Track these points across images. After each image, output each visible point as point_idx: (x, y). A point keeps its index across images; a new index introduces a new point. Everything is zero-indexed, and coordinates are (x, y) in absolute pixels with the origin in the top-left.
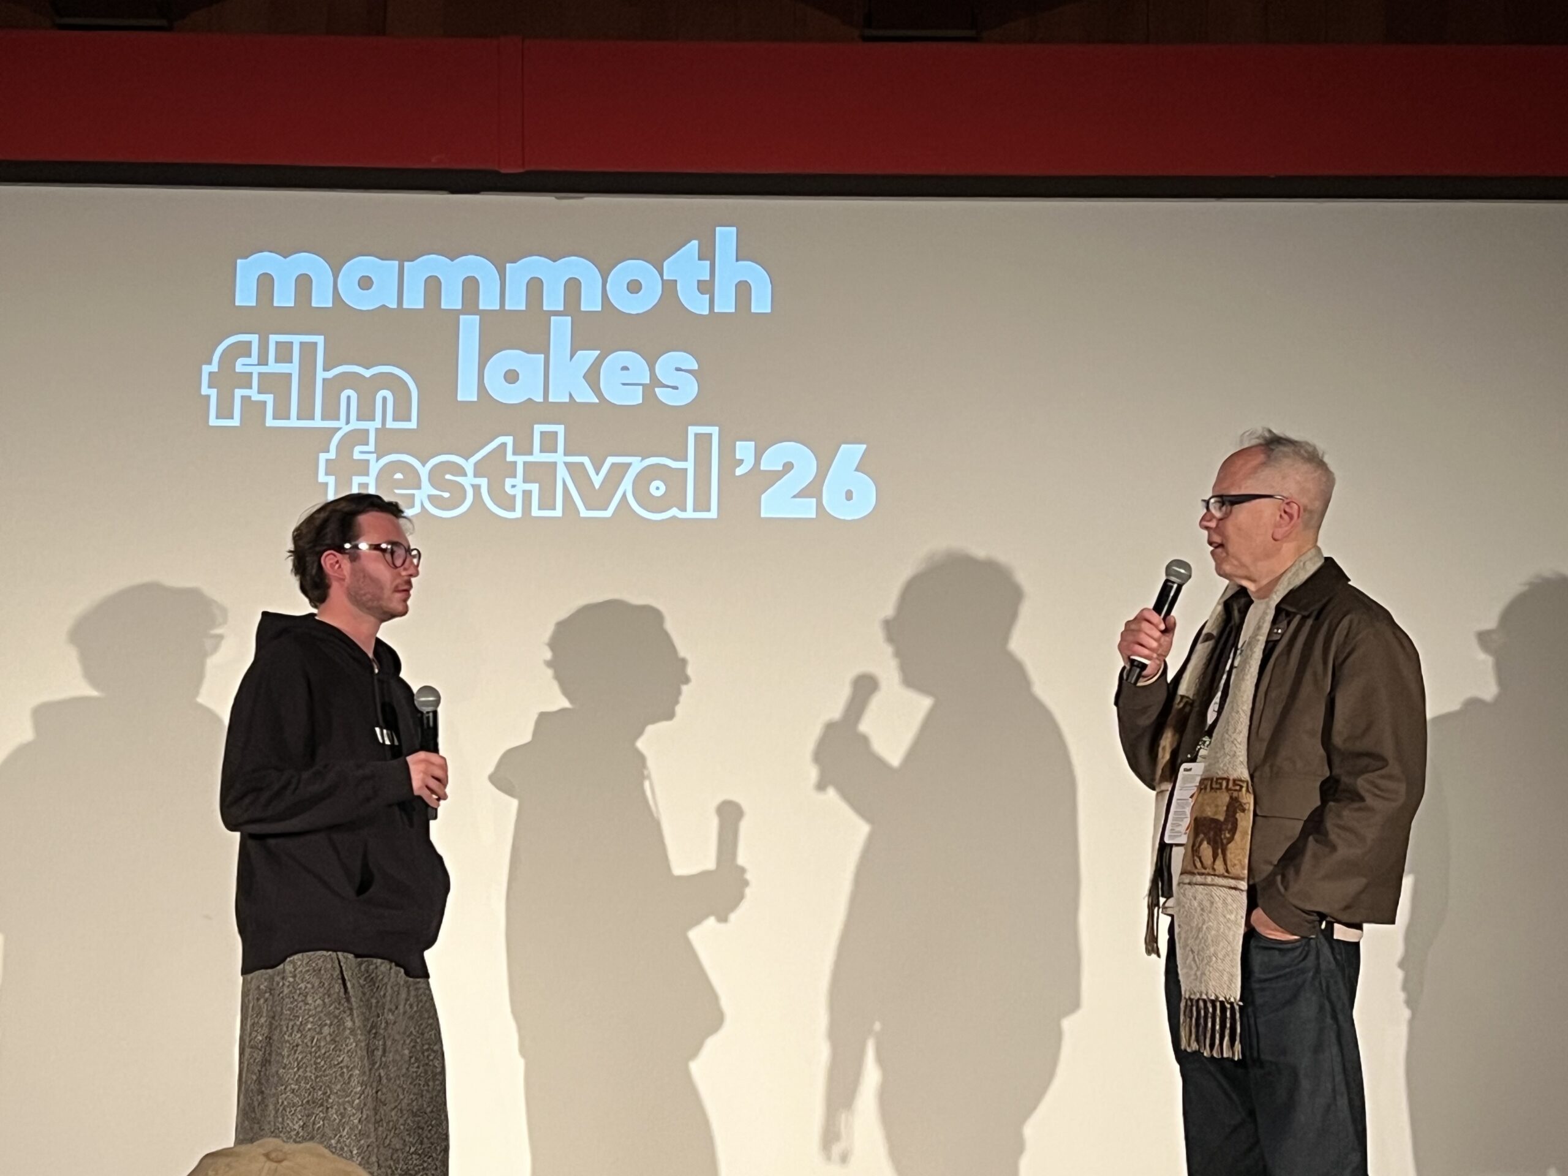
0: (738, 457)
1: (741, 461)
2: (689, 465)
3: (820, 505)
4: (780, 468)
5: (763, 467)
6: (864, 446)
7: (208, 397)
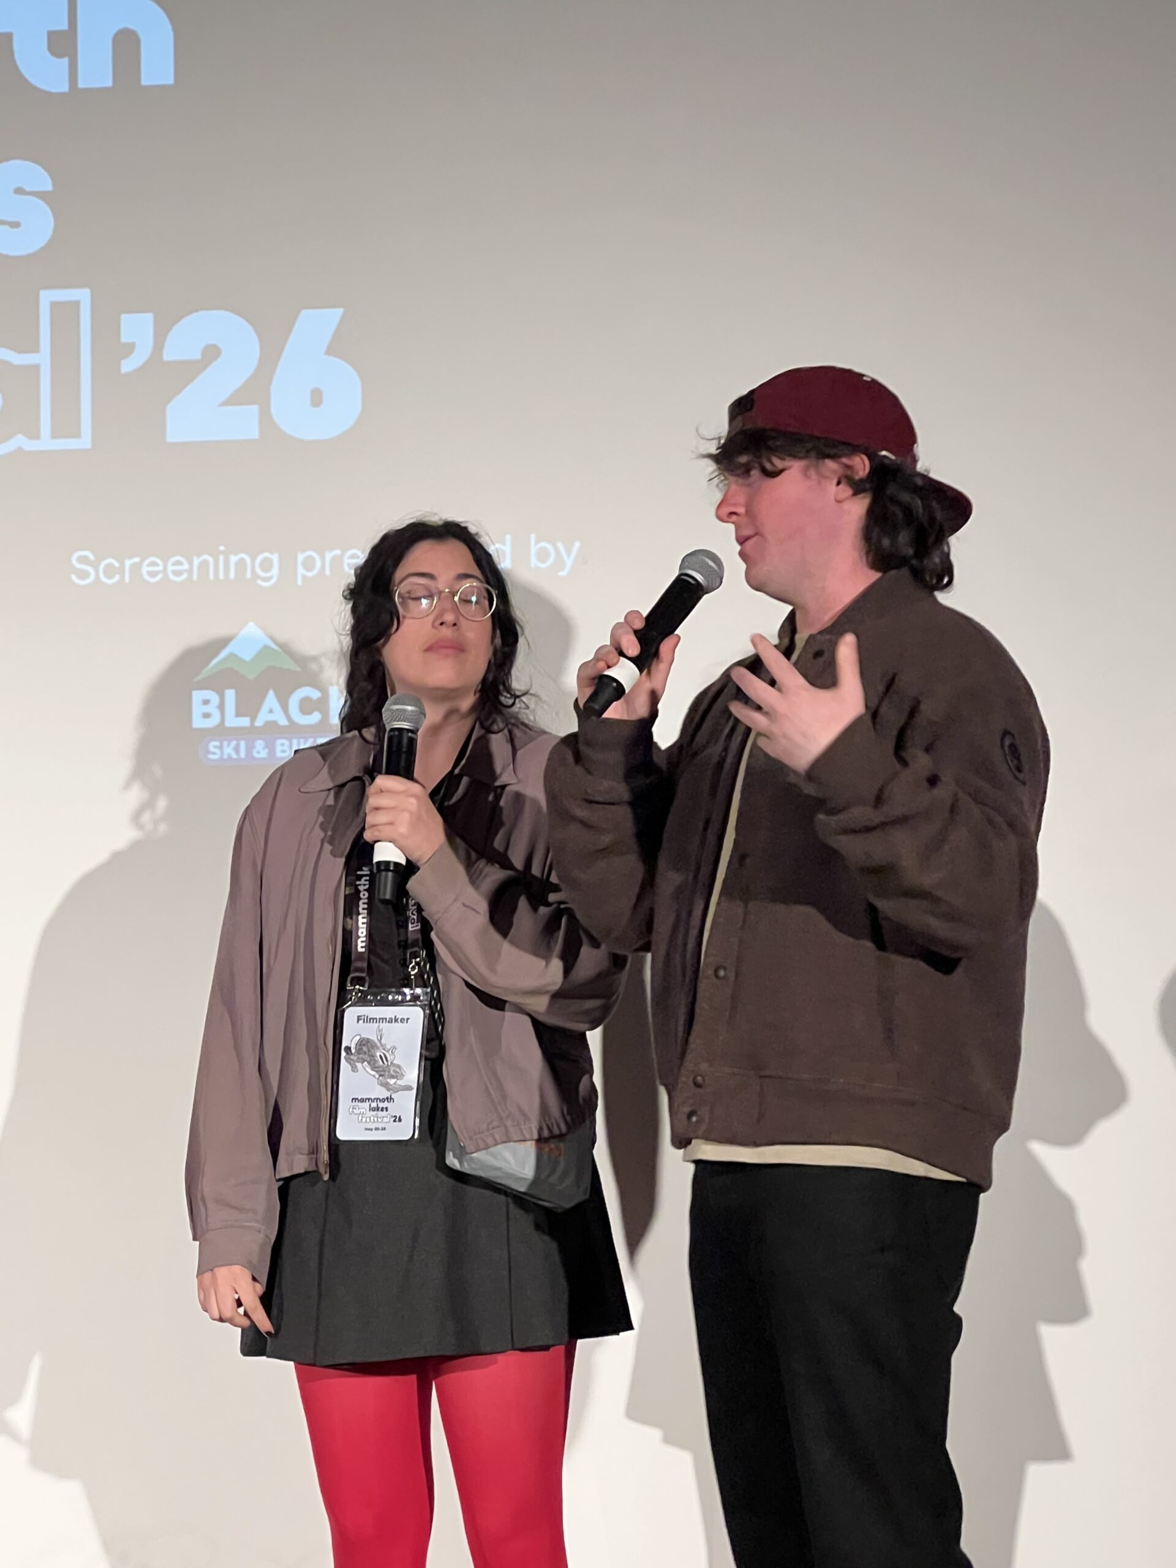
0: (124, 339)
1: (130, 348)
2: (42, 358)
3: (266, 418)
4: (199, 357)
5: (168, 355)
6: (340, 311)
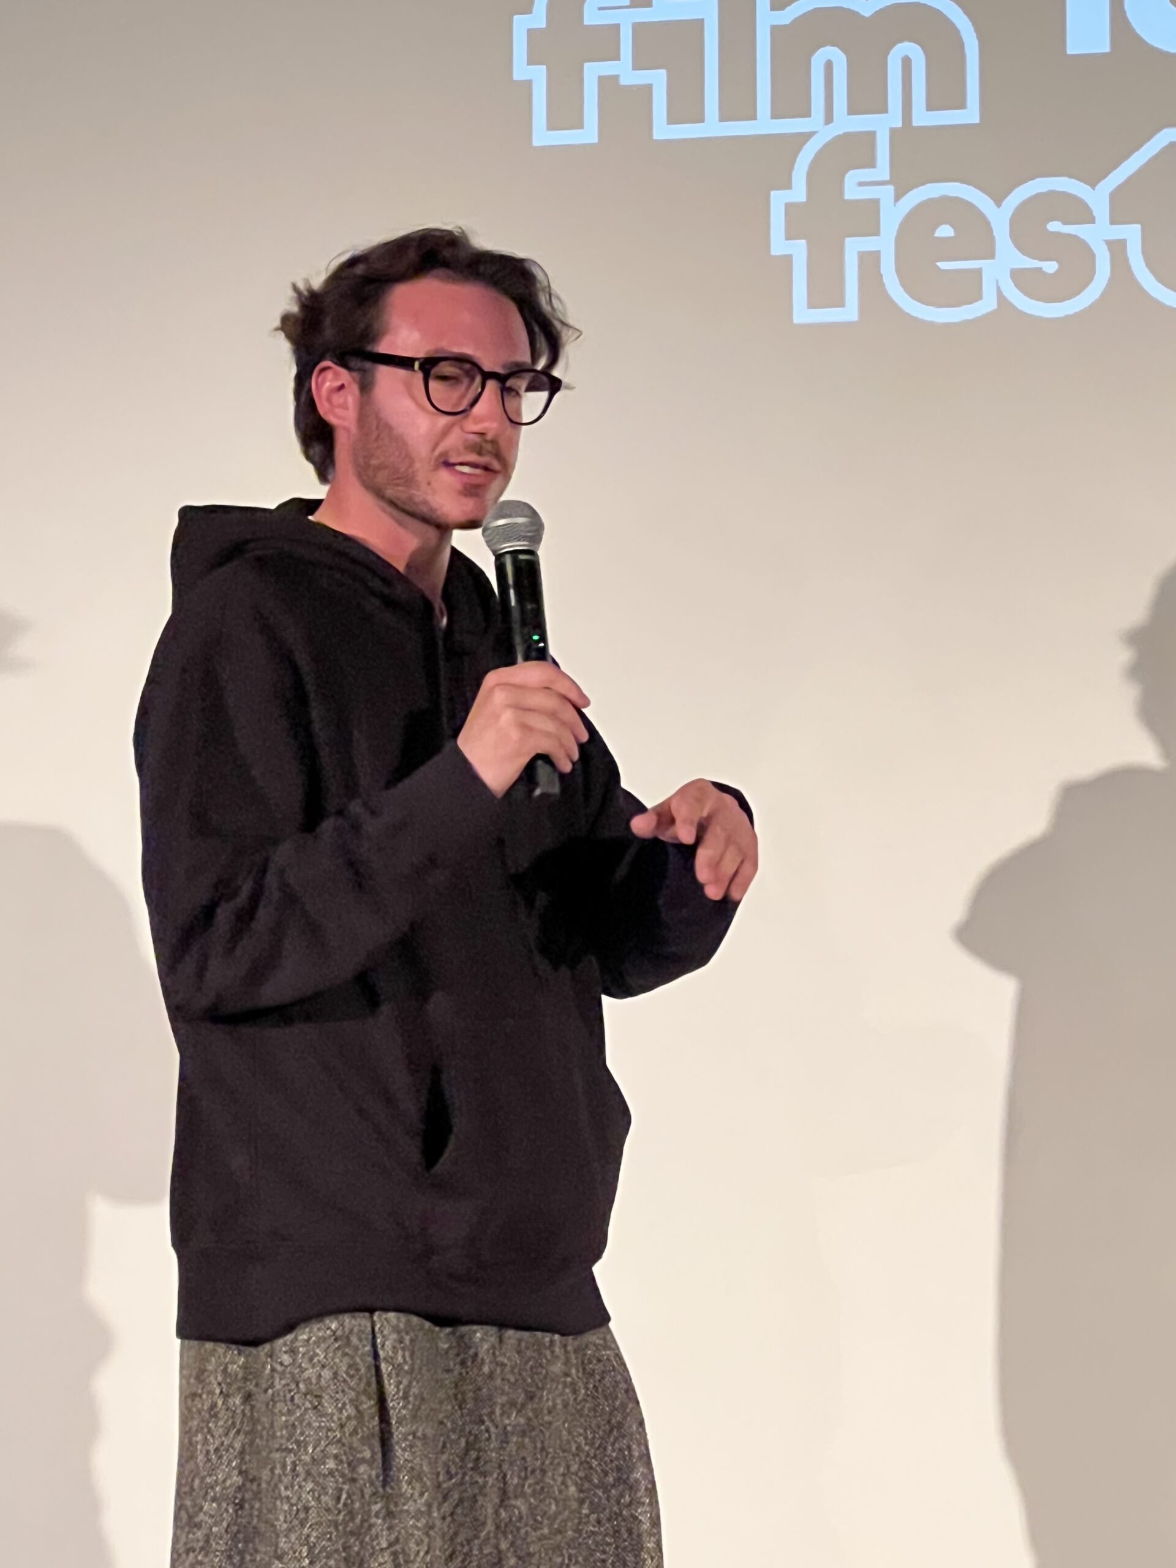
7: (528, 85)
